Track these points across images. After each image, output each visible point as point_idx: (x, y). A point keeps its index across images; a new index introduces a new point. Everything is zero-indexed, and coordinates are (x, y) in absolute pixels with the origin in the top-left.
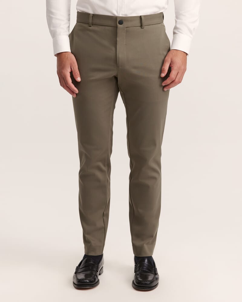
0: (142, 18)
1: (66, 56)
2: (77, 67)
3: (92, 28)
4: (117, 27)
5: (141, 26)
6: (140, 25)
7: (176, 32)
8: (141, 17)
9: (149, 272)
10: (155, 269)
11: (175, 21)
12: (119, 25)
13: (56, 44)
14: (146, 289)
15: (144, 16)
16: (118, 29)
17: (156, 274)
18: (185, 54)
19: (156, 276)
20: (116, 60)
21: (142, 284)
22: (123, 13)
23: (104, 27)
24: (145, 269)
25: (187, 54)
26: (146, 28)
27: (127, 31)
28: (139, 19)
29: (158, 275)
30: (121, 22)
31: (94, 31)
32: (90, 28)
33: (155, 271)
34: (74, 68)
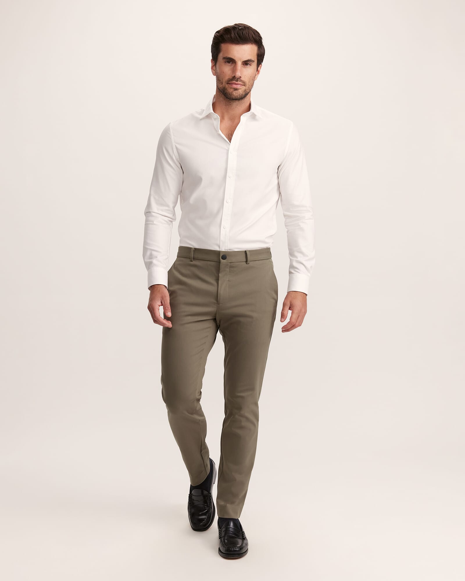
0: (248, 253)
1: (158, 289)
2: (169, 301)
3: (194, 262)
4: (220, 262)
5: (246, 262)
6: (245, 260)
7: (293, 271)
8: (246, 251)
9: (236, 538)
10: (242, 533)
11: (289, 259)
12: (222, 261)
13: (150, 276)
14: (236, 556)
15: (250, 251)
16: (221, 264)
17: (244, 538)
18: (305, 295)
19: (245, 541)
20: (217, 297)
21: (231, 551)
22: (226, 248)
23: (206, 262)
24: (231, 534)
25: (306, 295)
26: (251, 264)
27: (231, 267)
28: (244, 253)
29: (247, 540)
30: (224, 257)
31: (195, 266)
32: (191, 263)
33: (243, 535)
34: (164, 302)
